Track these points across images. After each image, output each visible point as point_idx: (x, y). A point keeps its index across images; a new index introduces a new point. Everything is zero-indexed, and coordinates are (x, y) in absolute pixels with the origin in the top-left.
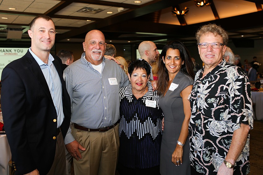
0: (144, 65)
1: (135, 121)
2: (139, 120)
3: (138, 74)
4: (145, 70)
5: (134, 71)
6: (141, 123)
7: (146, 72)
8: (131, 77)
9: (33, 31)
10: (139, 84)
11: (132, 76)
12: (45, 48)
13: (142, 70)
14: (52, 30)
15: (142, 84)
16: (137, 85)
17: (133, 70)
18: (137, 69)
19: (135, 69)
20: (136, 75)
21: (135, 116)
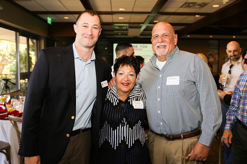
0: (132, 61)
1: (123, 127)
2: (128, 125)
3: (124, 72)
4: (133, 68)
5: (120, 69)
6: (130, 128)
7: (134, 70)
8: (116, 76)
9: (77, 26)
10: (125, 84)
11: (117, 74)
12: (86, 44)
13: (129, 67)
14: (96, 26)
15: (128, 84)
16: (123, 85)
17: (119, 67)
18: (123, 66)
19: (121, 66)
20: (121, 74)
21: (122, 121)
